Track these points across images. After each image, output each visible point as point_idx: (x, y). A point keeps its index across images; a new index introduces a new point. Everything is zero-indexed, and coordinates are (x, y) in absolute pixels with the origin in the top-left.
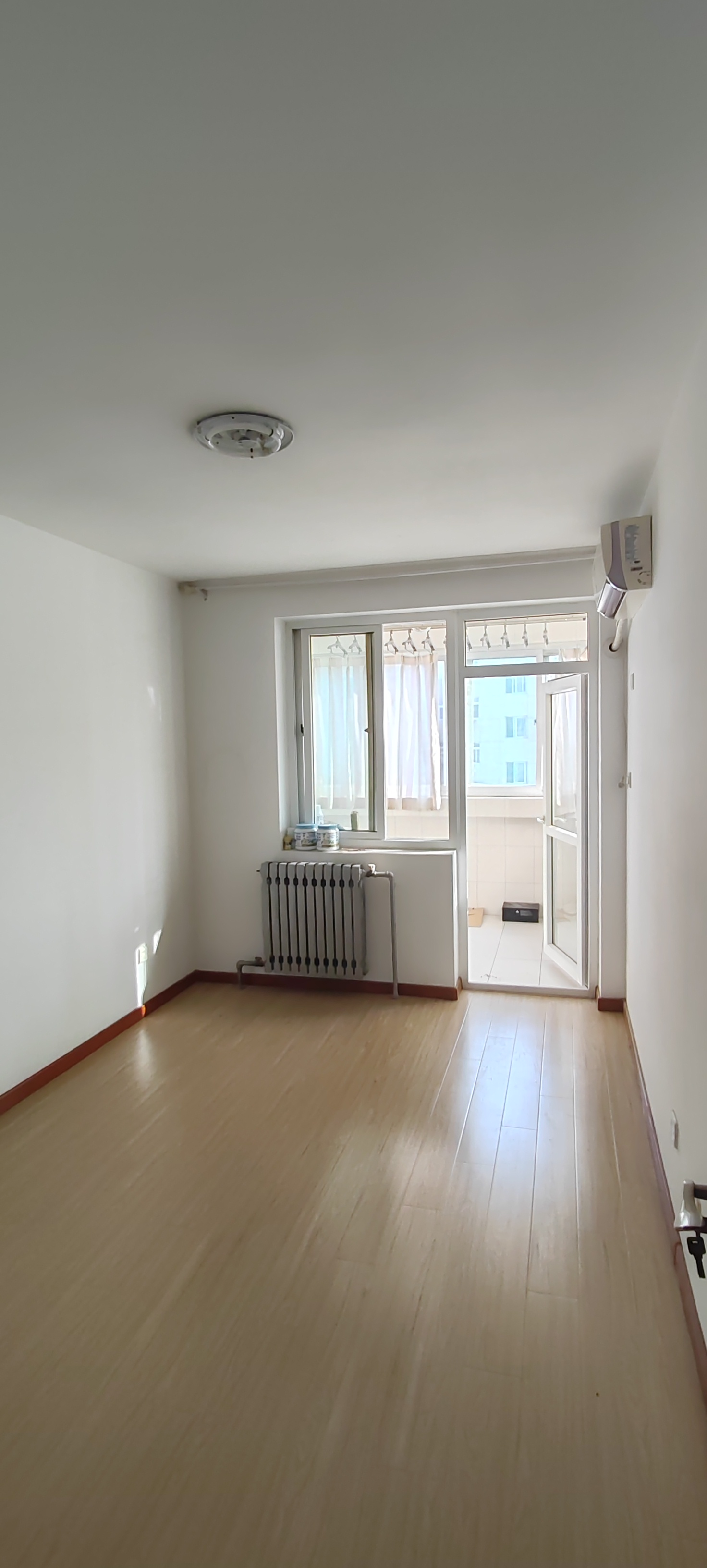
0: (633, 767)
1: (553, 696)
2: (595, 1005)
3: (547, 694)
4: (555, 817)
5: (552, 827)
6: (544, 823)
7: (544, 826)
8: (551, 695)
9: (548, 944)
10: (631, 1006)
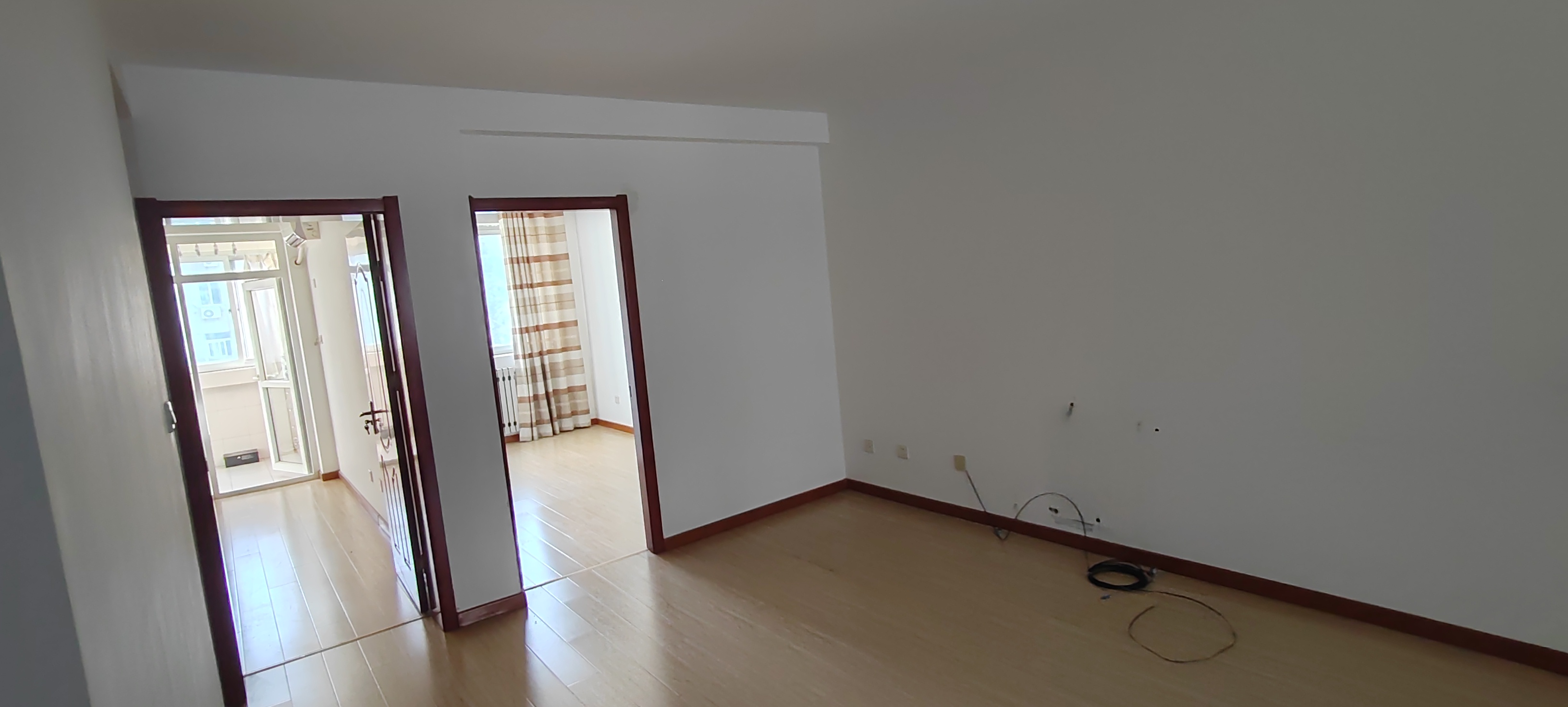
0: (322, 332)
1: (252, 292)
2: (321, 480)
3: (247, 291)
4: (268, 374)
5: (266, 381)
6: (259, 380)
7: (259, 382)
8: (250, 291)
9: (276, 462)
10: (343, 472)
